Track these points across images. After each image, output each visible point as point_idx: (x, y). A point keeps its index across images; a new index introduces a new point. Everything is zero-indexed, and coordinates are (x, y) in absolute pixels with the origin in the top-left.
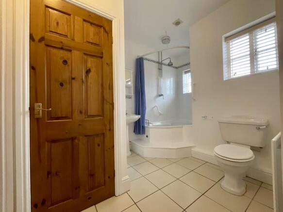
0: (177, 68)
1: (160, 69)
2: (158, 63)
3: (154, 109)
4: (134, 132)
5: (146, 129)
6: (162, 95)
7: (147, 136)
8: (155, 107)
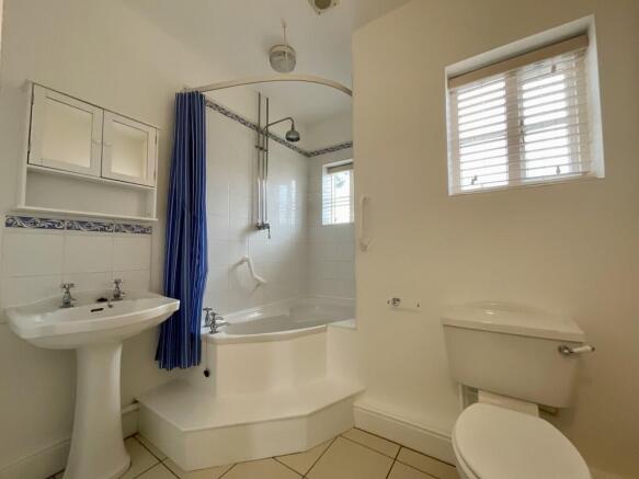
0: (308, 155)
1: (262, 148)
2: (257, 128)
3: (240, 268)
4: (157, 358)
5: (203, 344)
6: (264, 226)
7: (207, 373)
8: (241, 262)
